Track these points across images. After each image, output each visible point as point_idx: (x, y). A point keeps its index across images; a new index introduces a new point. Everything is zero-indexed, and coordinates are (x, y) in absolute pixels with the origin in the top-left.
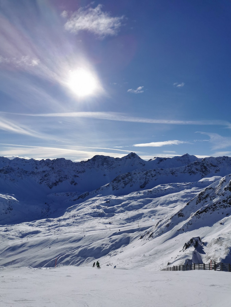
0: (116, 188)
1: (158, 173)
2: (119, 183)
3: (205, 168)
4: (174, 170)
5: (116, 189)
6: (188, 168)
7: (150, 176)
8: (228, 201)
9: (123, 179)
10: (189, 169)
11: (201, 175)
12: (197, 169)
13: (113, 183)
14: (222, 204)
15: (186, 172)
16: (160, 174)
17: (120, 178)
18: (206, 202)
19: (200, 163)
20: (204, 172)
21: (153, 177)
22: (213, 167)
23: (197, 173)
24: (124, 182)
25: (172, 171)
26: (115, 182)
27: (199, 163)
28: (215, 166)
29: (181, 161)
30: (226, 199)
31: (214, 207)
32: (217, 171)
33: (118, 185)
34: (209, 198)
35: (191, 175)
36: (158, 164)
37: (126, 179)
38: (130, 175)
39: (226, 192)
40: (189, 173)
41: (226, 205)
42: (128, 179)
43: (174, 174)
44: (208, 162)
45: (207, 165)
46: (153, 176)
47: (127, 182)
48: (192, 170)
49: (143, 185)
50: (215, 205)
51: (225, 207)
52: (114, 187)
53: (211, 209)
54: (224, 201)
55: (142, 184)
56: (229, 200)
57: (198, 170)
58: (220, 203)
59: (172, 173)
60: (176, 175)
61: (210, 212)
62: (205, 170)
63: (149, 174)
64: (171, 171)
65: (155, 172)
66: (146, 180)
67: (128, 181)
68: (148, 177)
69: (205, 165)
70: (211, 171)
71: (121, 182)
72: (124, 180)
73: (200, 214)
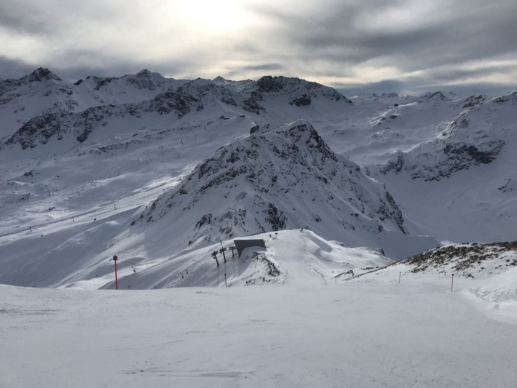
0: (30, 145)
1: (107, 112)
2: (34, 135)
3: (182, 103)
4: (134, 107)
5: (29, 147)
6: (155, 102)
7: (92, 119)
8: (231, 174)
9: (40, 126)
10: (158, 105)
11: (178, 114)
12: (170, 104)
13: (20, 135)
14: (225, 177)
15: (153, 109)
16: (110, 114)
17: (34, 126)
18: (209, 175)
19: (174, 94)
20: (181, 109)
21: (98, 120)
22: (194, 102)
23: (170, 111)
24: (43, 132)
25: (131, 108)
26: (24, 133)
27: (172, 93)
28: (196, 100)
29: (137, 83)
30: (229, 172)
31: (218, 180)
32: (200, 108)
33: (32, 139)
34: (212, 171)
35: (162, 114)
36: (97, 89)
37: (47, 127)
38: (54, 119)
39: (228, 164)
40: (159, 111)
41: (229, 177)
42: (51, 127)
43: (134, 113)
44: (185, 94)
45: (185, 98)
46: (99, 118)
47: (50, 132)
48: (162, 106)
49: (83, 136)
50: (219, 179)
51: (228, 180)
52: (26, 144)
53: (216, 183)
54: (227, 174)
55: (81, 133)
56: (231, 172)
57: (172, 106)
58: (223, 176)
59: (130, 112)
60: (138, 115)
61: (215, 187)
62: (182, 106)
63: (91, 115)
64: (128, 109)
65: (100, 111)
66: (87, 126)
67: (52, 130)
68: (90, 122)
69: (182, 98)
70: (191, 108)
71: (37, 133)
72: (43, 129)
73: (204, 189)
